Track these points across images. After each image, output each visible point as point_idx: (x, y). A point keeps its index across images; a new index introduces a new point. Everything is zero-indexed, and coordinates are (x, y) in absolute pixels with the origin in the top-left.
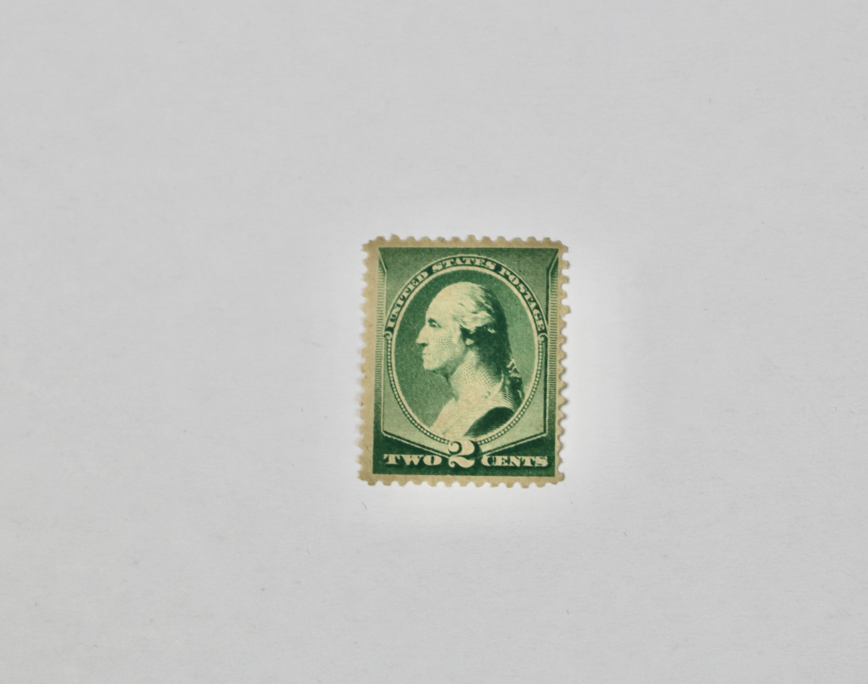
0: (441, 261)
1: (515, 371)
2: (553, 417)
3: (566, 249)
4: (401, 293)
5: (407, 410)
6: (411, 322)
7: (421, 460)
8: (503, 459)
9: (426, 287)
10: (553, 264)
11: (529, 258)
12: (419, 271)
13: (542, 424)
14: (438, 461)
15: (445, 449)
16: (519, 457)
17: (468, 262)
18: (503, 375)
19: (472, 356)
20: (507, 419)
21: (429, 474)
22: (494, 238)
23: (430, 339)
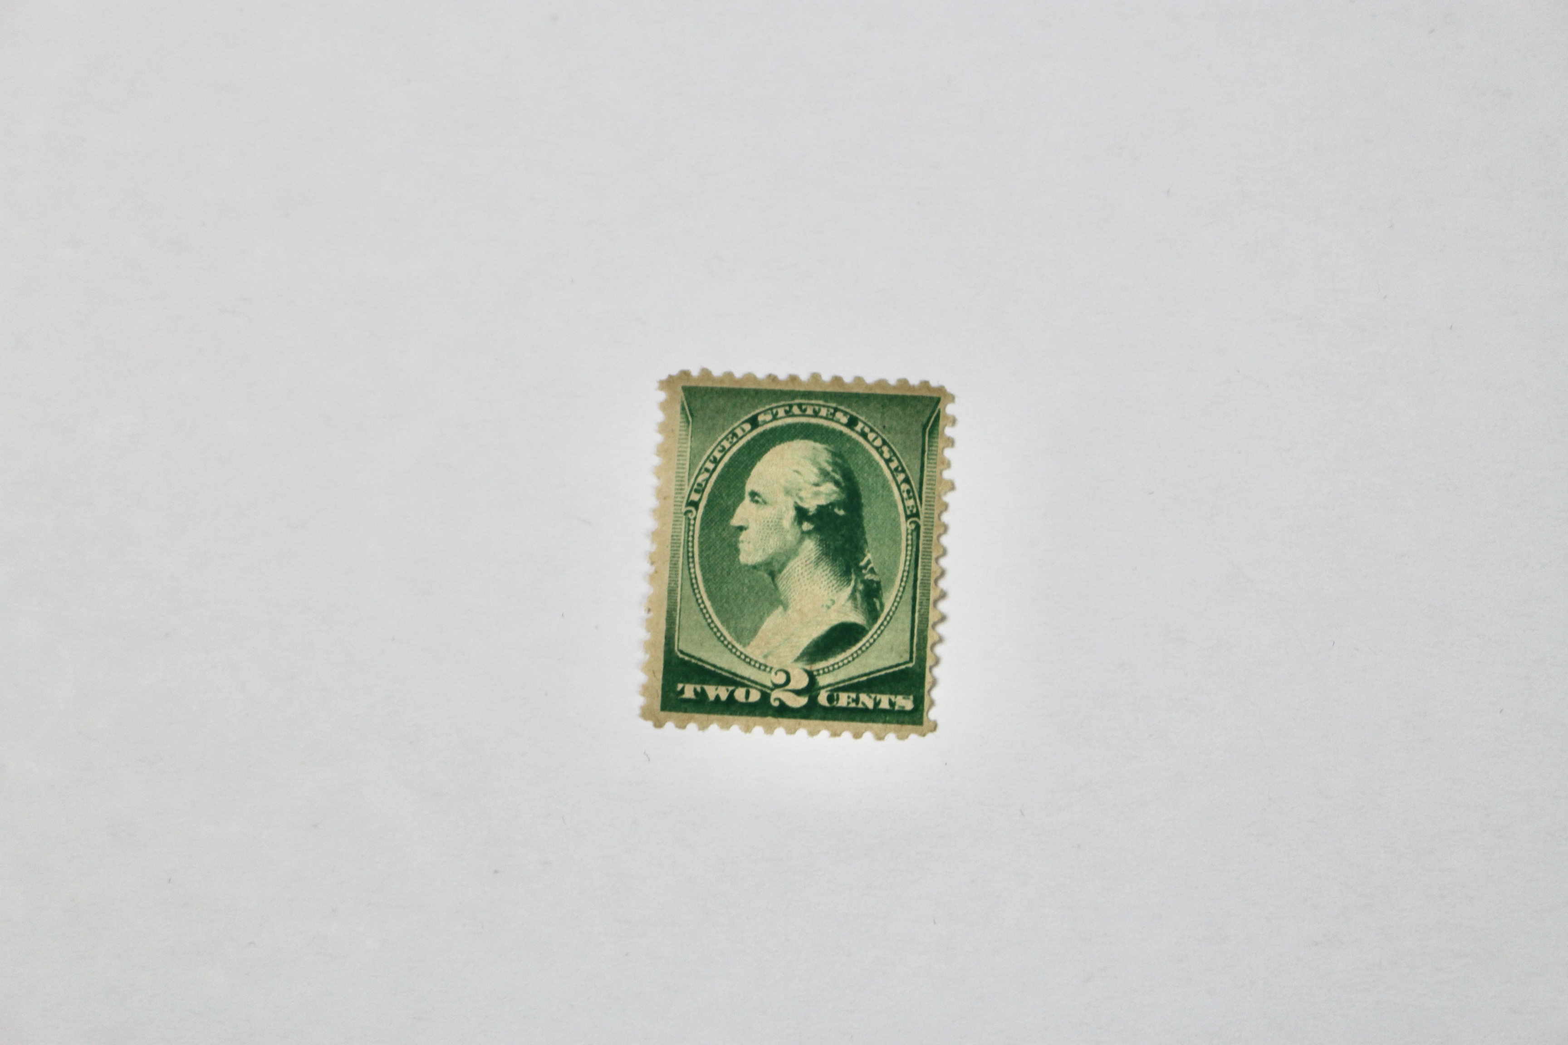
0: (771, 409)
1: (872, 571)
2: (923, 639)
3: (952, 398)
4: (712, 452)
5: (713, 622)
6: (724, 495)
7: (731, 695)
8: (849, 697)
9: (748, 445)
10: (933, 419)
11: (897, 409)
12: (739, 422)
13: (908, 648)
14: (755, 696)
15: (766, 679)
16: (873, 696)
17: (810, 411)
18: (853, 576)
19: (810, 547)
20: (857, 641)
21: (741, 714)
22: (848, 379)
23: (750, 520)
